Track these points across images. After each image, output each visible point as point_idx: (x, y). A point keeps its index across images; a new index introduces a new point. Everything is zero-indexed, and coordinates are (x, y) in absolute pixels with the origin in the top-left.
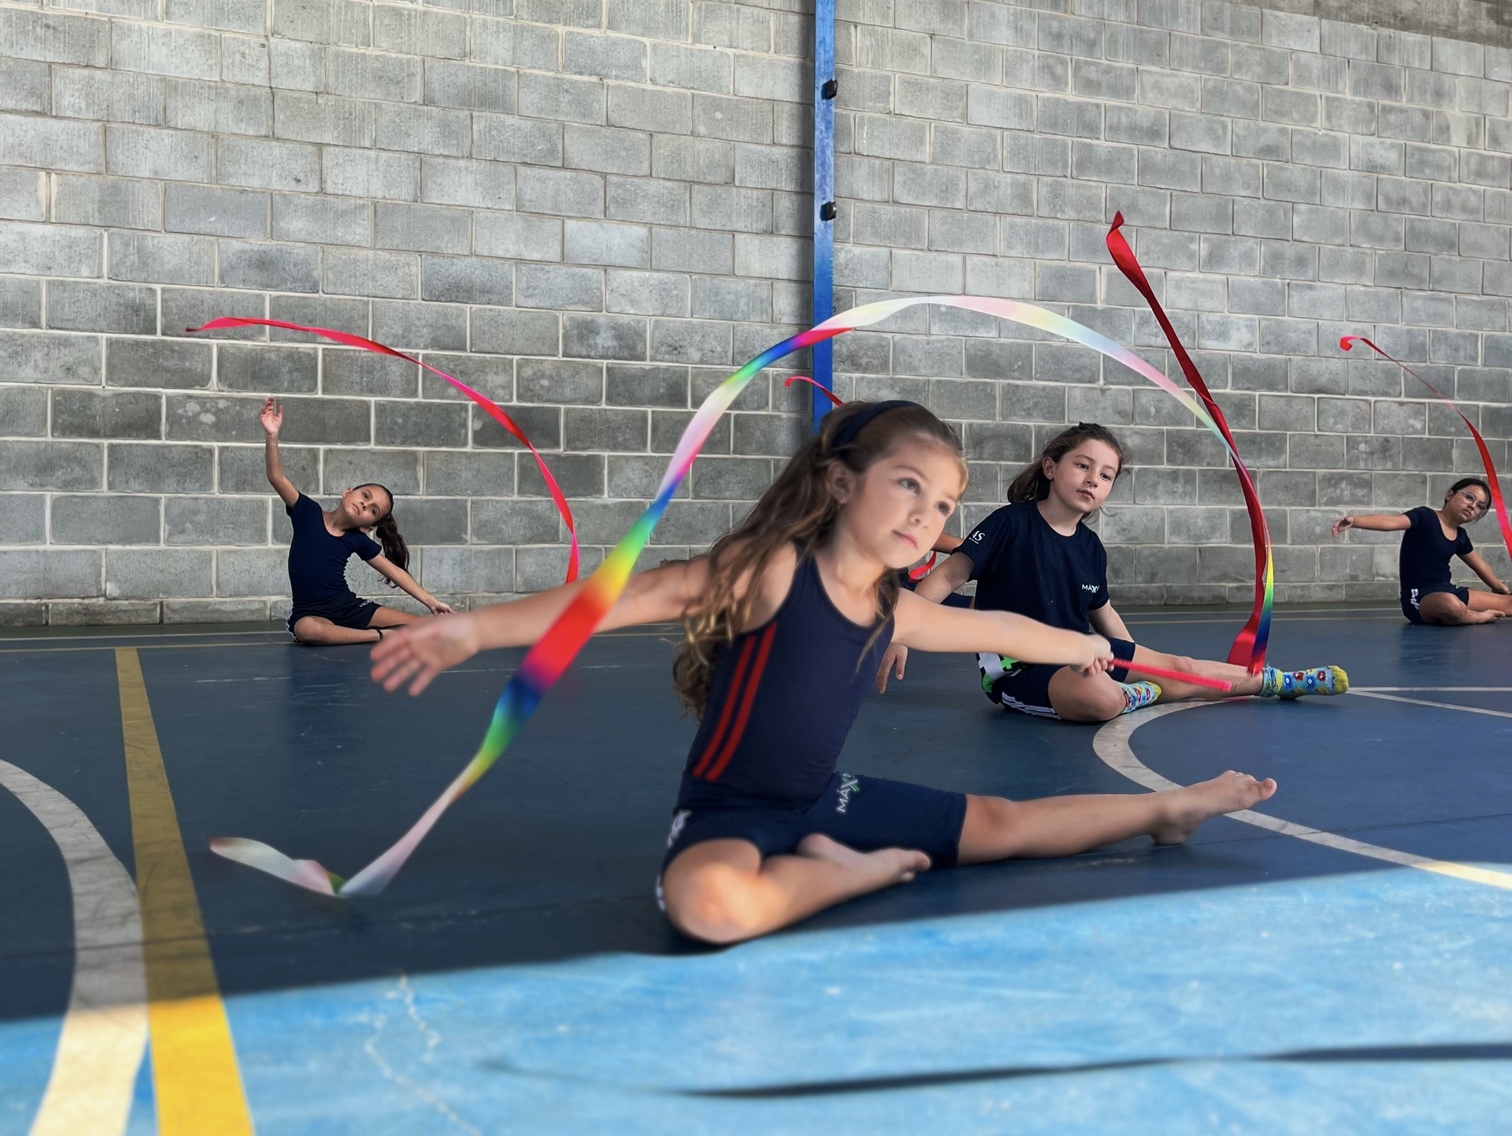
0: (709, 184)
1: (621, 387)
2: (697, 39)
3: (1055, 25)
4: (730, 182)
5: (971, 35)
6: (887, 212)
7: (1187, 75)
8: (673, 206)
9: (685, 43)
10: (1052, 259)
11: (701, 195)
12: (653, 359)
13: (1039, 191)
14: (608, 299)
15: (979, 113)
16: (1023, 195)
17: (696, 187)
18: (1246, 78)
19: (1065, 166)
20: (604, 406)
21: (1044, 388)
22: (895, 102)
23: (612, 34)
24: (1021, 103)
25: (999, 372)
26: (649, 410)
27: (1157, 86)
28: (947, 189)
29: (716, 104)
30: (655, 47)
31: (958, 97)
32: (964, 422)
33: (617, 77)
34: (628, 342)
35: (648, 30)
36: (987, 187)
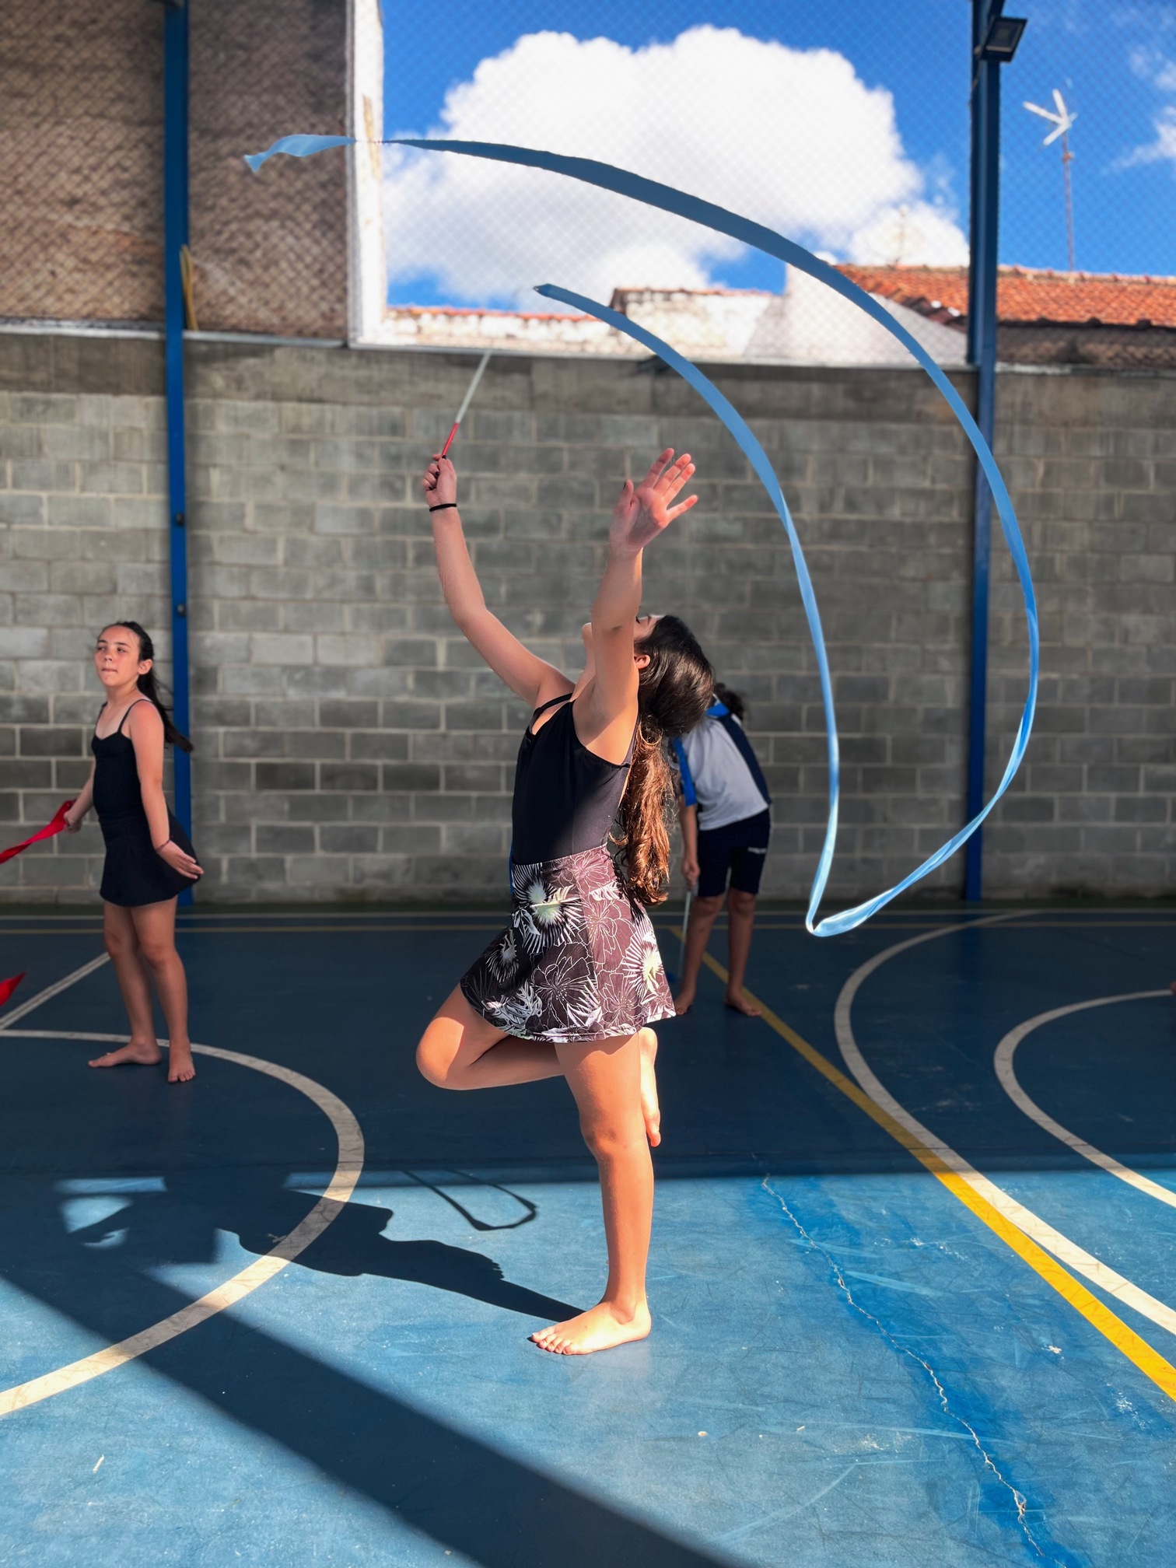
0: (98, 595)
1: (32, 743)
2: (83, 489)
3: (393, 450)
4: (114, 591)
5: (317, 464)
6: (246, 607)
7: (522, 477)
8: (68, 612)
9: (75, 493)
10: (396, 635)
11: (90, 604)
12: (56, 722)
13: (381, 583)
14: (18, 682)
15: (327, 525)
16: (367, 587)
17: (86, 599)
18: (582, 474)
19: (404, 558)
20: (18, 757)
21: (390, 736)
22: (249, 522)
23: (17, 492)
24: (364, 516)
25: (347, 722)
26: (53, 760)
27: (493, 490)
28: (298, 585)
29: (100, 536)
30: (50, 499)
31: (304, 515)
32: (318, 763)
33: (21, 523)
34: (36, 710)
35: (43, 485)
36: (334, 581)
